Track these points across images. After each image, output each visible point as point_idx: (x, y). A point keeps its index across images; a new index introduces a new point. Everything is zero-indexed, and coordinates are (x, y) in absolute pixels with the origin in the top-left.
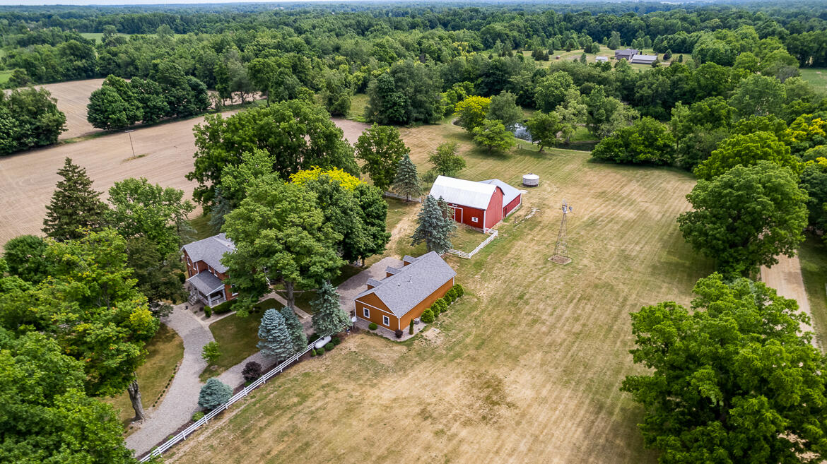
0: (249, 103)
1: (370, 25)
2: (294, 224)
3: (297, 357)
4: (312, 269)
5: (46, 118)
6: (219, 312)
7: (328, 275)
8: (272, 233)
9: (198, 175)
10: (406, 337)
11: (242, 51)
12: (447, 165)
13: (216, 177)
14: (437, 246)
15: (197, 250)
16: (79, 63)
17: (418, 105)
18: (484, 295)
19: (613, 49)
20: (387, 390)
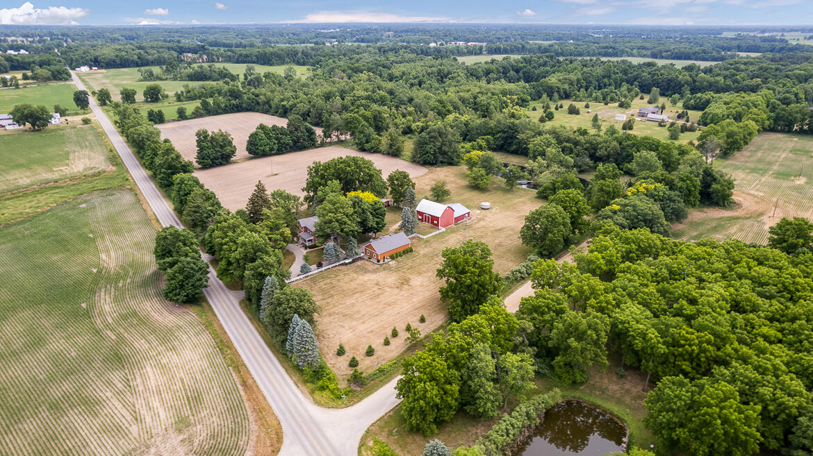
0: (342, 141)
1: (449, 73)
2: (340, 212)
3: (337, 264)
4: (345, 230)
5: (228, 149)
6: (310, 247)
7: (351, 233)
9: (307, 189)
10: (381, 262)
11: (343, 100)
12: (438, 195)
13: (315, 191)
14: (410, 232)
15: (304, 222)
16: (233, 102)
17: (443, 153)
18: (422, 252)
19: (650, 102)
20: (367, 277)
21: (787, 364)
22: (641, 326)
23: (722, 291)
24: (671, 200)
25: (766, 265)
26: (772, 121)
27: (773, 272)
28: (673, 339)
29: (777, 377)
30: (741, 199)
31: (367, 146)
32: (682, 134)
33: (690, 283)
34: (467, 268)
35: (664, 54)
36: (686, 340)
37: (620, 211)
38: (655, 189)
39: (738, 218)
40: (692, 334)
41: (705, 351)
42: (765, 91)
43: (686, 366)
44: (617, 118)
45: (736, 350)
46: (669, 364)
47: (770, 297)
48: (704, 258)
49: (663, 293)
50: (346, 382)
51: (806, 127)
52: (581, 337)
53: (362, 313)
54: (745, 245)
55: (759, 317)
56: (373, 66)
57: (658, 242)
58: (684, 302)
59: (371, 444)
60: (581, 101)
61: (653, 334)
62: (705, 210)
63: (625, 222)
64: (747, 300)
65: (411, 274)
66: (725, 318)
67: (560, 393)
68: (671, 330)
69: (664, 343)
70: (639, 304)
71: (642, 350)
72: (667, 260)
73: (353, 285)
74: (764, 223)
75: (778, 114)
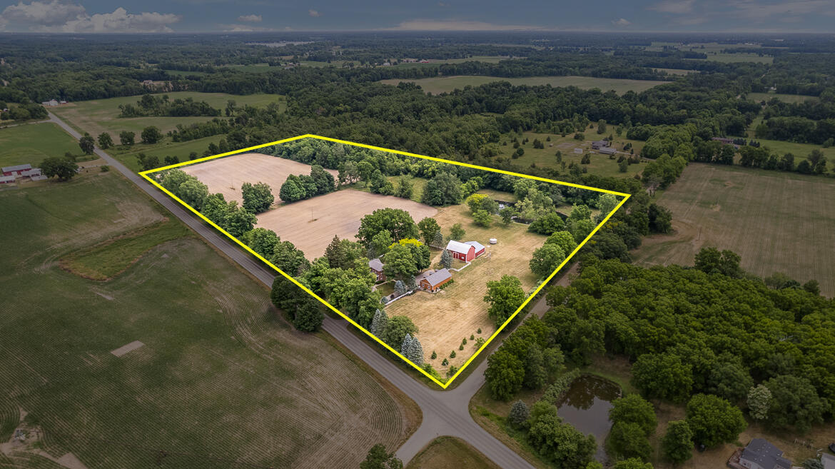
3: (404, 295)
4: (409, 271)
5: (268, 198)
7: (413, 273)
8: (399, 260)
9: (360, 236)
10: (434, 292)
12: (457, 234)
14: (447, 267)
17: (448, 196)
18: (460, 282)
19: (599, 133)
20: (428, 304)
21: (706, 342)
22: (624, 327)
23: (669, 301)
24: (630, 233)
25: (693, 282)
26: (696, 154)
27: (698, 287)
28: (644, 333)
29: (700, 349)
30: (677, 227)
31: (382, 190)
32: (629, 166)
33: (649, 297)
34: (509, 295)
35: (603, 73)
36: (651, 333)
37: (597, 245)
38: (618, 226)
39: (675, 242)
40: (654, 329)
41: (662, 339)
42: (690, 125)
43: (651, 348)
44: (575, 152)
45: (679, 337)
46: (642, 348)
47: (696, 303)
48: (657, 280)
49: (633, 304)
50: (445, 374)
51: (720, 159)
52: (588, 335)
53: (437, 330)
54: (681, 268)
55: (691, 316)
56: (347, 99)
57: (627, 269)
58: (648, 310)
59: (475, 409)
60: (542, 132)
61: (631, 330)
62: (653, 236)
63: (602, 254)
64: (684, 305)
65: (458, 299)
66: (672, 318)
67: (579, 371)
68: (642, 328)
69: (638, 336)
70: (620, 312)
71: (626, 340)
72: (633, 281)
73: (421, 310)
74: (693, 246)
75: (700, 148)
